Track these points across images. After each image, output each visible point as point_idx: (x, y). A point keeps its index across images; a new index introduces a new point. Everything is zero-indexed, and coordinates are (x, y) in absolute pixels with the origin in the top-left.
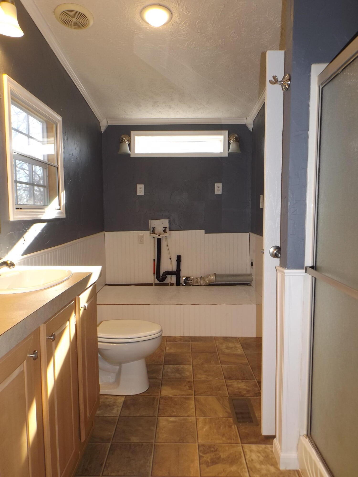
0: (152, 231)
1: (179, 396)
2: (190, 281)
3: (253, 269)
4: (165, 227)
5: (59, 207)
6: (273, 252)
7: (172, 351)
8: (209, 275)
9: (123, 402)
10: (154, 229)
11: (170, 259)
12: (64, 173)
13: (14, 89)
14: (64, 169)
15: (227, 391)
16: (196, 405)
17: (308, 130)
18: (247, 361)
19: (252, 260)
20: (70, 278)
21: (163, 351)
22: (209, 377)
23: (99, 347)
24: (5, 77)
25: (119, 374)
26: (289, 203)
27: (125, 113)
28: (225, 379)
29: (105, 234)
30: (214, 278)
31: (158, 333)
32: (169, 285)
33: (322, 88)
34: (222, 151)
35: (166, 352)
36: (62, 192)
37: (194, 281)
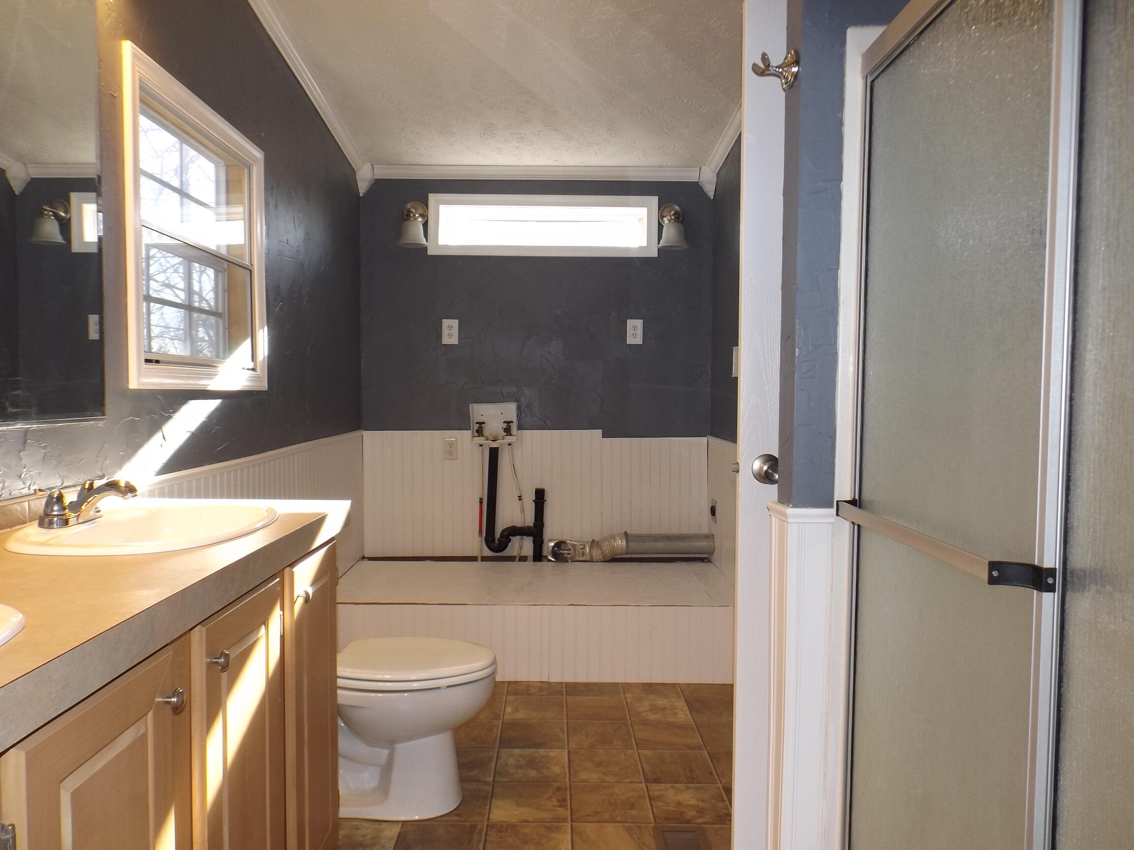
0: (477, 431)
1: (534, 822)
2: (565, 552)
3: (716, 523)
4: (507, 421)
5: (251, 365)
6: (761, 468)
7: (520, 715)
8: (613, 537)
9: (396, 837)
10: (483, 425)
11: (520, 498)
12: (267, 284)
13: (147, 76)
14: (266, 275)
15: (651, 812)
16: (574, 843)
17: (841, 180)
18: (701, 741)
19: (713, 500)
20: (273, 525)
21: (497, 717)
22: (608, 779)
23: (340, 701)
24: (127, 48)
25: (387, 770)
26: (797, 350)
27: (416, 150)
28: (646, 781)
29: (362, 436)
30: (624, 543)
31: (487, 668)
32: (517, 559)
33: (873, 82)
34: (644, 243)
35: (505, 718)
36: (259, 329)
37: (575, 550)
